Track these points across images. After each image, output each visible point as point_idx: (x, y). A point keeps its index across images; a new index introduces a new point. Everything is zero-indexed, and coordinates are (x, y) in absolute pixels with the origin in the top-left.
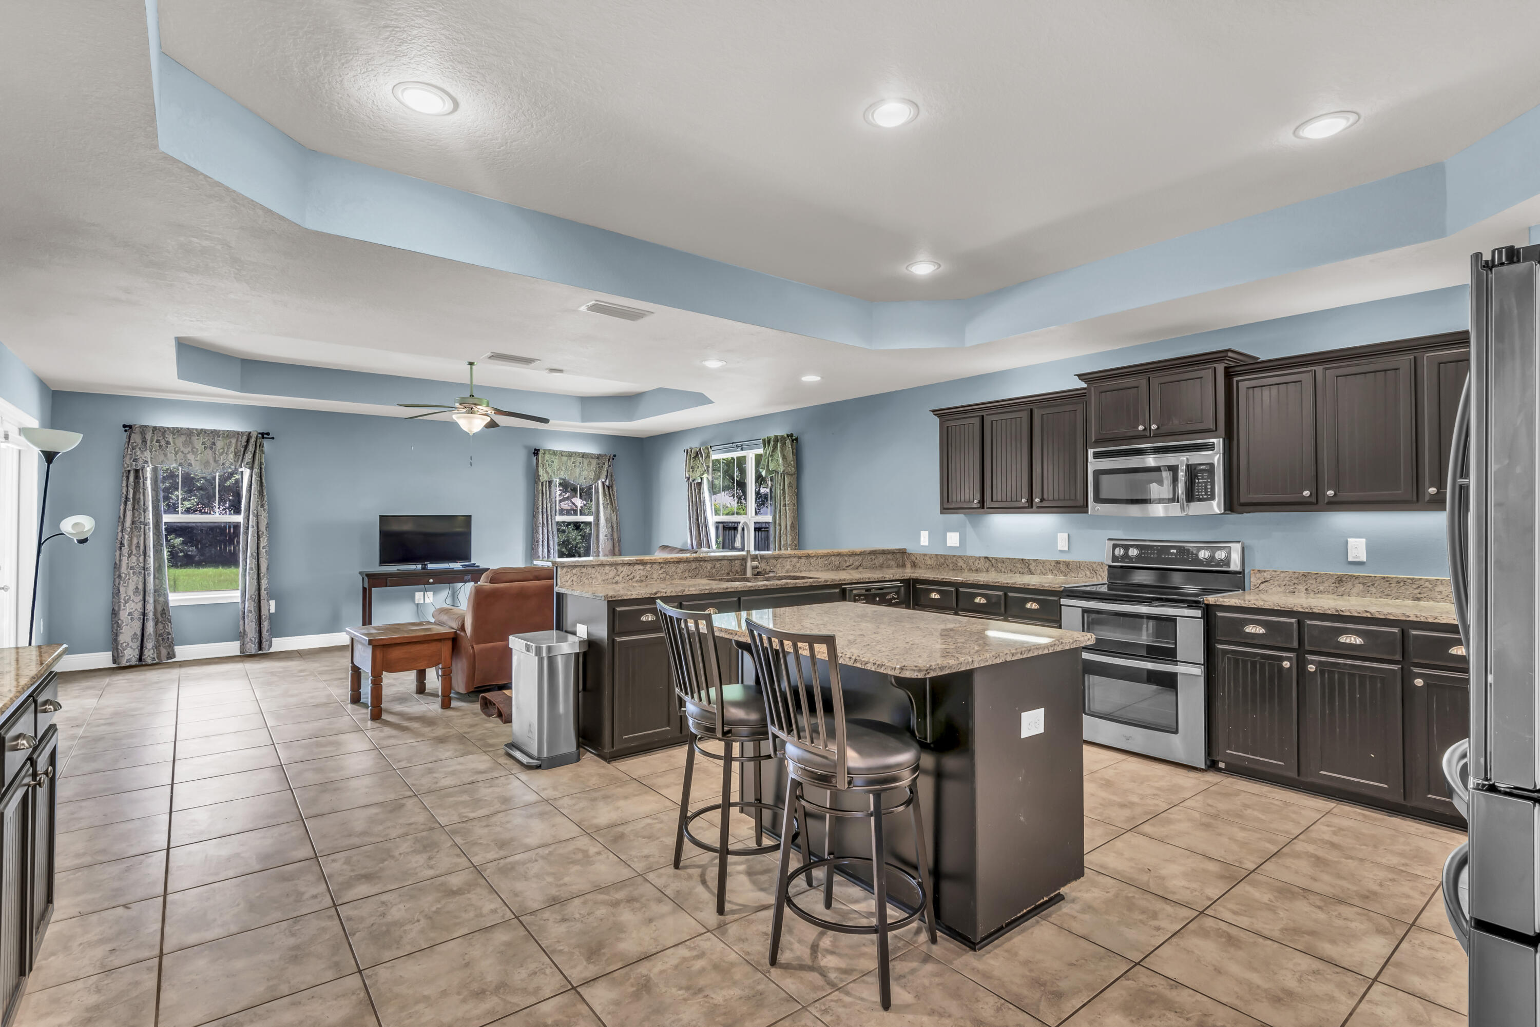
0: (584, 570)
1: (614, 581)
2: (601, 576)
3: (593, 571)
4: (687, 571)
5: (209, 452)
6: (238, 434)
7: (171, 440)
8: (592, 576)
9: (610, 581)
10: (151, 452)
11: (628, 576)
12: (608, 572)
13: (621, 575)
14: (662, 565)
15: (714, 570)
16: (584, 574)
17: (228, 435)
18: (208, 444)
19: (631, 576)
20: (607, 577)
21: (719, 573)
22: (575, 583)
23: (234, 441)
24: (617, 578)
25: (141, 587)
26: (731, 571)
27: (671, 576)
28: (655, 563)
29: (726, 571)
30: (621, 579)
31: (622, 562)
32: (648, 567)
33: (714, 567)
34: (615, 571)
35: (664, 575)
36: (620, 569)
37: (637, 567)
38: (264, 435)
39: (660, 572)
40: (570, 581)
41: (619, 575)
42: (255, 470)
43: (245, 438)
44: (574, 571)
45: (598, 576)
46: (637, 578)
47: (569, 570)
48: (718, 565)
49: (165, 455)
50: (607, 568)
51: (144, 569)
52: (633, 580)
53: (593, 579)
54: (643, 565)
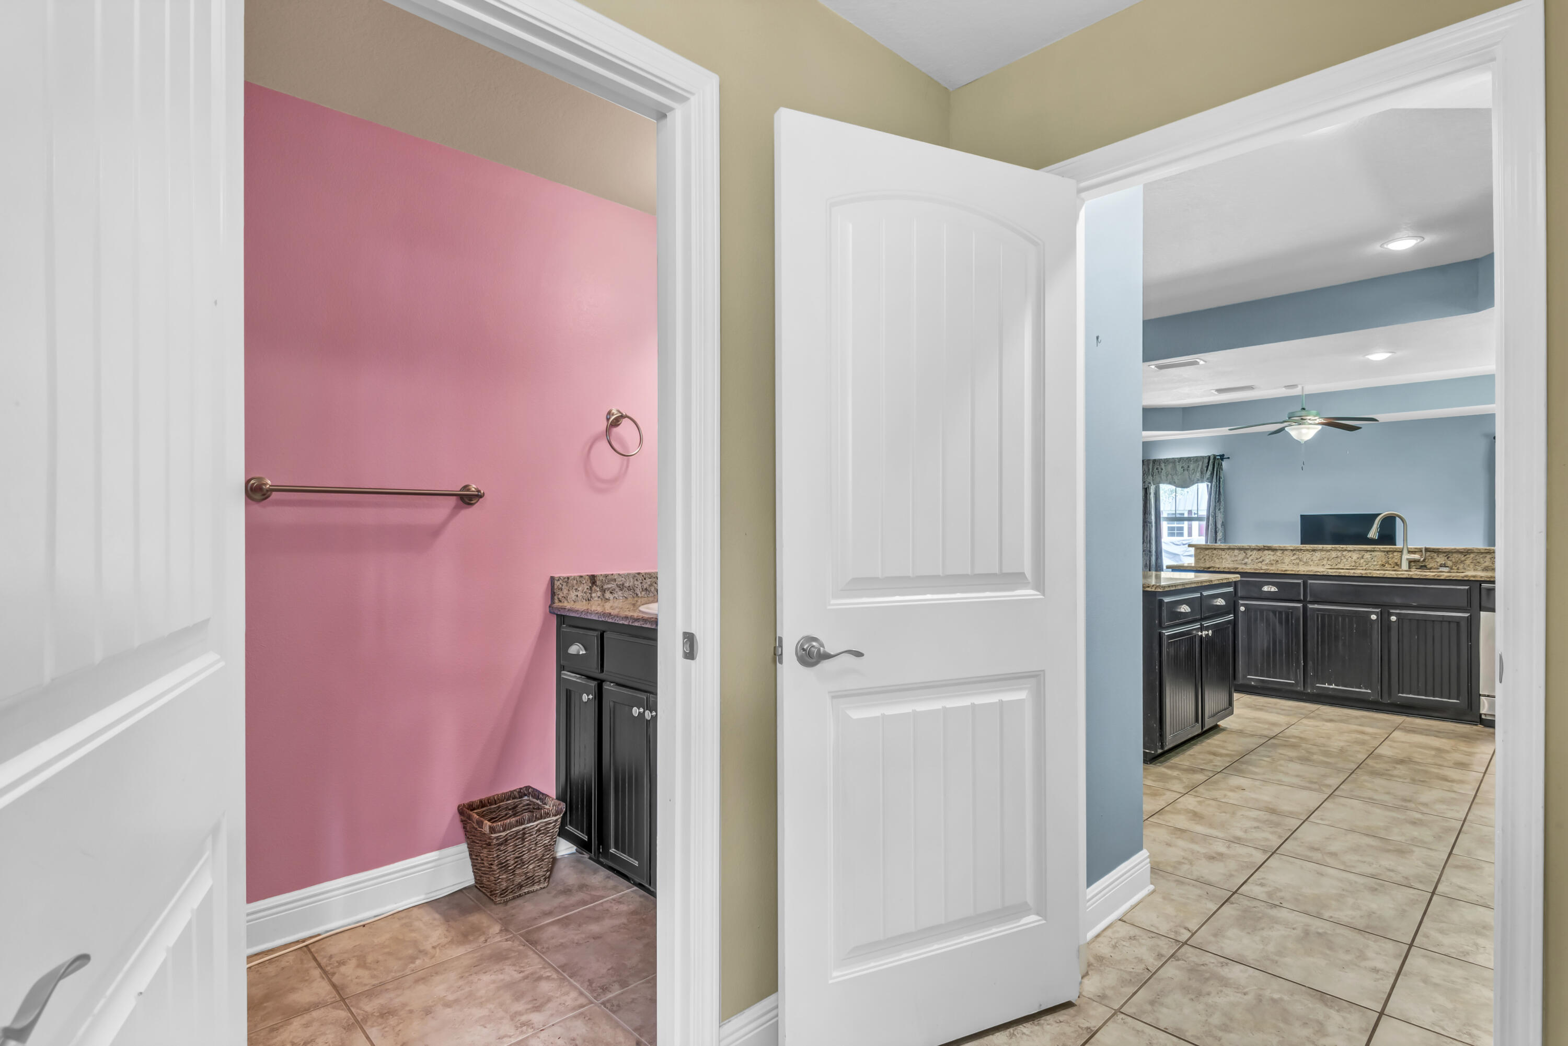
0: (1215, 552)
1: (1243, 562)
2: (1231, 557)
3: (1223, 553)
4: (1326, 559)
5: (1186, 472)
6: (1203, 457)
7: (1163, 467)
8: (1223, 557)
9: (1240, 562)
10: (1153, 476)
11: (1257, 559)
12: (1236, 554)
13: (1251, 558)
14: (1295, 552)
15: (1362, 561)
16: (1215, 555)
17: (1196, 459)
18: (1186, 467)
19: (1261, 560)
20: (1236, 559)
21: (1370, 564)
22: (1207, 562)
23: (1201, 463)
24: (1246, 560)
25: (1148, 563)
26: (1387, 562)
27: (1306, 563)
28: (1286, 550)
29: (1380, 563)
30: (1250, 561)
31: (1249, 547)
32: (1279, 553)
33: (1362, 558)
34: (1245, 554)
35: (1298, 561)
36: (1249, 553)
37: (1266, 552)
38: (1222, 457)
39: (1293, 558)
40: (1203, 559)
41: (1248, 558)
42: (1214, 483)
43: (1206, 461)
44: (1207, 552)
45: (1228, 557)
46: (1267, 561)
47: (1202, 551)
48: (1367, 556)
49: (1161, 477)
50: (1236, 552)
51: (1150, 552)
52: (1263, 563)
53: (1223, 559)
54: (1273, 551)
